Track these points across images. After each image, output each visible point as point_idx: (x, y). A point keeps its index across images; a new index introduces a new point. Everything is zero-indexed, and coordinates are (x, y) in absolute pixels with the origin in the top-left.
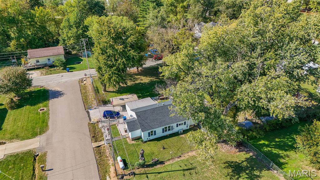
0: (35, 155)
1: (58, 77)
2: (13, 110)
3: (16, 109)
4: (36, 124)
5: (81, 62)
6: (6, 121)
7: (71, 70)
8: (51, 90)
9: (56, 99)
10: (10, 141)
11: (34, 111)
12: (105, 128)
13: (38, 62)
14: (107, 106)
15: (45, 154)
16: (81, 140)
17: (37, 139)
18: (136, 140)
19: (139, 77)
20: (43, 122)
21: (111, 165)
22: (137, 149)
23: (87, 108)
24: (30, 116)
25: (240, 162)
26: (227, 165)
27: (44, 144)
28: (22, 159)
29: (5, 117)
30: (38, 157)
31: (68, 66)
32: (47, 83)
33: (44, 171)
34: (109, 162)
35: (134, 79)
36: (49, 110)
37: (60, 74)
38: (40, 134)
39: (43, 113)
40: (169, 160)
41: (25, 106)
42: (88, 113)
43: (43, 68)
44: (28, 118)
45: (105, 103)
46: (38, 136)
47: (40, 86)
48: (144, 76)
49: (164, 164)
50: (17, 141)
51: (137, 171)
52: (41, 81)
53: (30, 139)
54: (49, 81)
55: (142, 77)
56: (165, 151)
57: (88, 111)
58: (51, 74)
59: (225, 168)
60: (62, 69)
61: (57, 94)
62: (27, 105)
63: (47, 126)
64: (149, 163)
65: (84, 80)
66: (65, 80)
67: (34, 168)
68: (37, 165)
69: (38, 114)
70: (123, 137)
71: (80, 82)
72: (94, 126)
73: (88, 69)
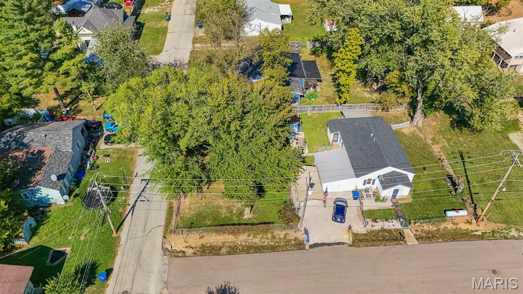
21: (455, 226)
42: (317, 245)
70: (397, 206)
71: (180, 255)
72: (359, 240)
73: (115, 235)
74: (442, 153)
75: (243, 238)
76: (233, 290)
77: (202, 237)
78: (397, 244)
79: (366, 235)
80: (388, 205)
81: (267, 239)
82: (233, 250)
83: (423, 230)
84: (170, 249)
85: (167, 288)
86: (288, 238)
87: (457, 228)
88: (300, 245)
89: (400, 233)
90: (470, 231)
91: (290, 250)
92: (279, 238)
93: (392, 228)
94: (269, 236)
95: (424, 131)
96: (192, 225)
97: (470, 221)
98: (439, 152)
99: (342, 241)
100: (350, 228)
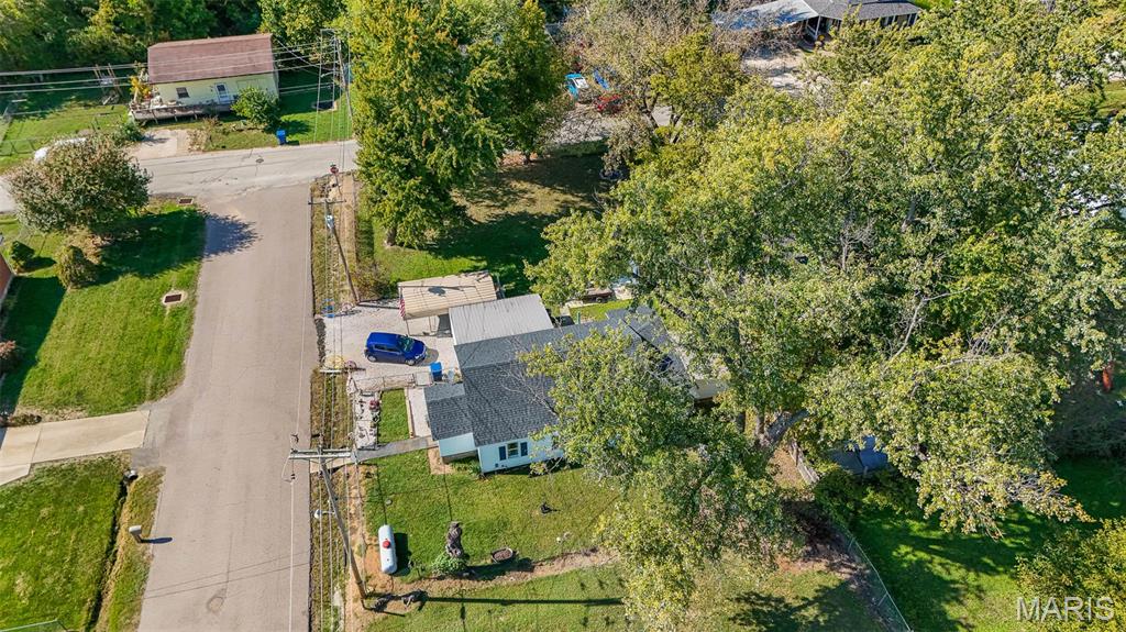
0: (125, 478)
1: (247, 162)
2: (82, 287)
3: (91, 284)
4: (146, 355)
5: (335, 104)
6: (53, 331)
7: (294, 138)
8: (216, 216)
9: (224, 257)
10: (57, 414)
11: (145, 301)
12: (364, 399)
13: (183, 94)
14: (390, 304)
15: (155, 479)
16: (277, 438)
17: (139, 415)
18: (460, 461)
19: (526, 186)
20: (169, 350)
21: (356, 549)
22: (454, 500)
23: (322, 308)
24: (131, 319)
25: (796, 604)
26: (747, 607)
27: (160, 438)
28: (84, 484)
29: (52, 317)
30: (135, 481)
31: (284, 118)
32: (207, 186)
33: (143, 541)
35: (506, 193)
36: (193, 302)
37: (255, 150)
38: (153, 398)
39: (174, 314)
40: (553, 559)
41: (120, 278)
42: (321, 326)
43: (200, 116)
44: (125, 328)
45: (386, 292)
46: (146, 403)
47: (182, 195)
48: (545, 186)
49: (532, 570)
50: (79, 414)
51: (435, 588)
52: (188, 177)
53: (118, 412)
54: (214, 180)
55: (536, 188)
56: (548, 521)
57: (321, 320)
58: (224, 147)
59: (734, 619)
60: (264, 130)
61: (231, 236)
62: (127, 272)
63: (179, 366)
64: (482, 563)
65: (331, 183)
66: (266, 178)
67: (114, 525)
68: (125, 515)
69: (158, 312)
79: (343, 395)
83: (349, 488)
85: (262, 190)
91: (314, 300)
93: (357, 435)
99: (328, 358)
100: (356, 369)
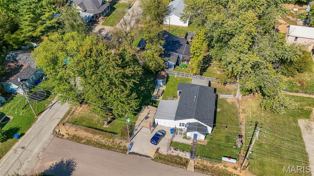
1: (19, 152)
5: (8, 116)
8: (46, 170)
14: (135, 134)
21: (225, 168)
34: (220, 168)
37: (13, 148)
42: (133, 153)
54: (21, 166)
56: (229, 128)
57: (130, 152)
61: (64, 168)
66: (37, 148)
70: (194, 145)
71: (60, 136)
72: (160, 158)
73: (36, 117)
74: (244, 120)
75: (97, 138)
76: (74, 164)
77: (76, 131)
78: (181, 167)
79: (166, 156)
80: (190, 142)
81: (109, 142)
82: (89, 142)
83: (203, 164)
84: (58, 132)
85: (43, 152)
86: (121, 145)
87: (225, 169)
88: (124, 151)
89: (187, 161)
90: (233, 174)
91: (118, 152)
92: (116, 143)
93: (184, 157)
94: (111, 140)
95: (240, 103)
96: (75, 123)
97: (237, 168)
98: (243, 119)
99: (149, 155)
100: (158, 149)
